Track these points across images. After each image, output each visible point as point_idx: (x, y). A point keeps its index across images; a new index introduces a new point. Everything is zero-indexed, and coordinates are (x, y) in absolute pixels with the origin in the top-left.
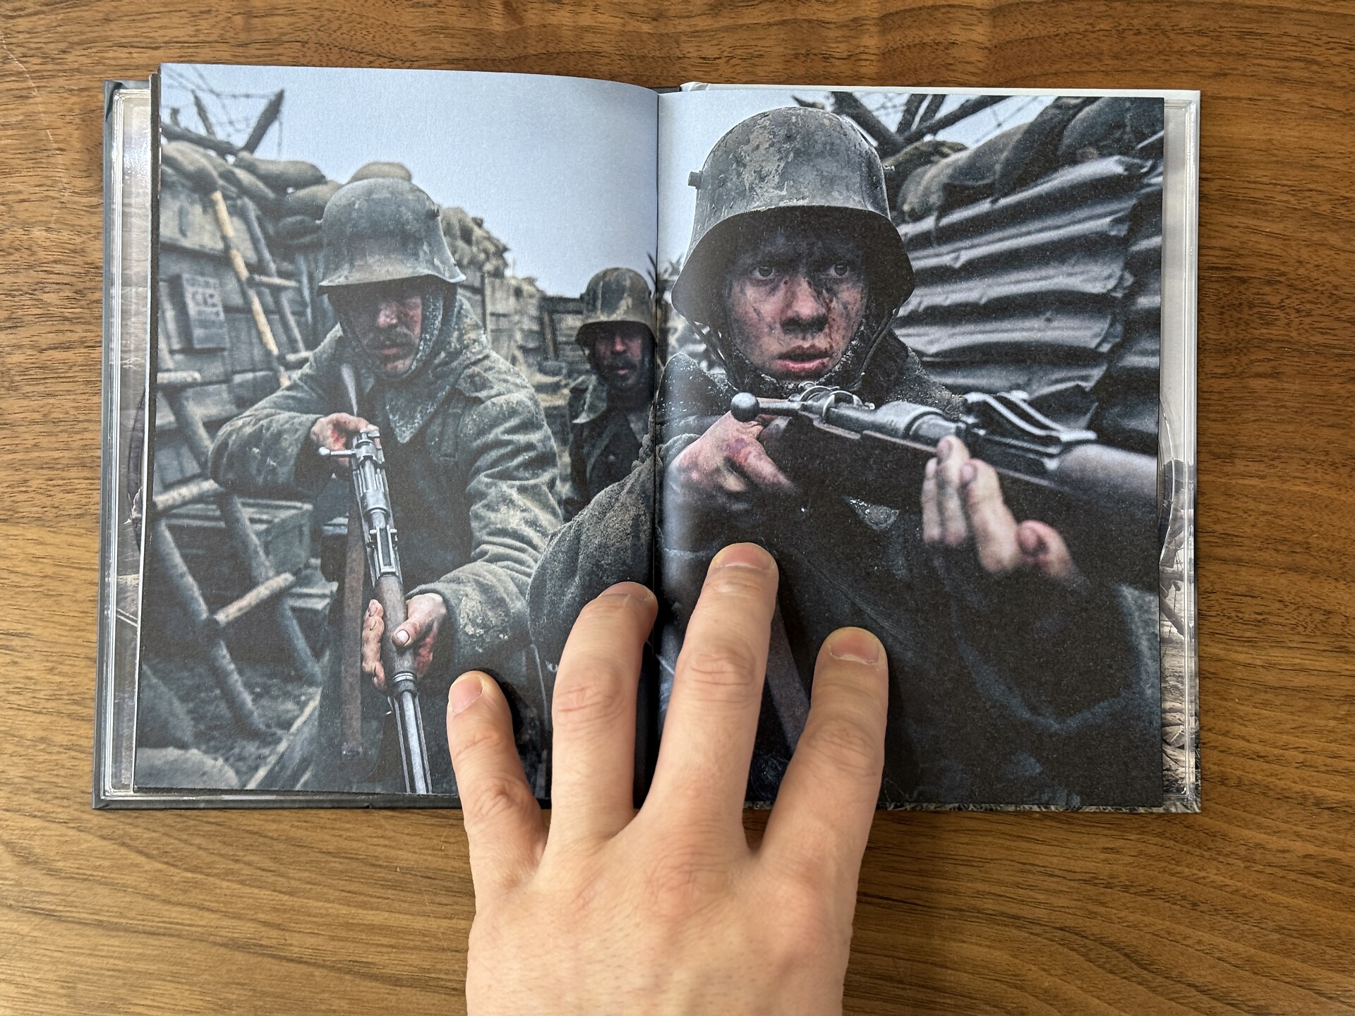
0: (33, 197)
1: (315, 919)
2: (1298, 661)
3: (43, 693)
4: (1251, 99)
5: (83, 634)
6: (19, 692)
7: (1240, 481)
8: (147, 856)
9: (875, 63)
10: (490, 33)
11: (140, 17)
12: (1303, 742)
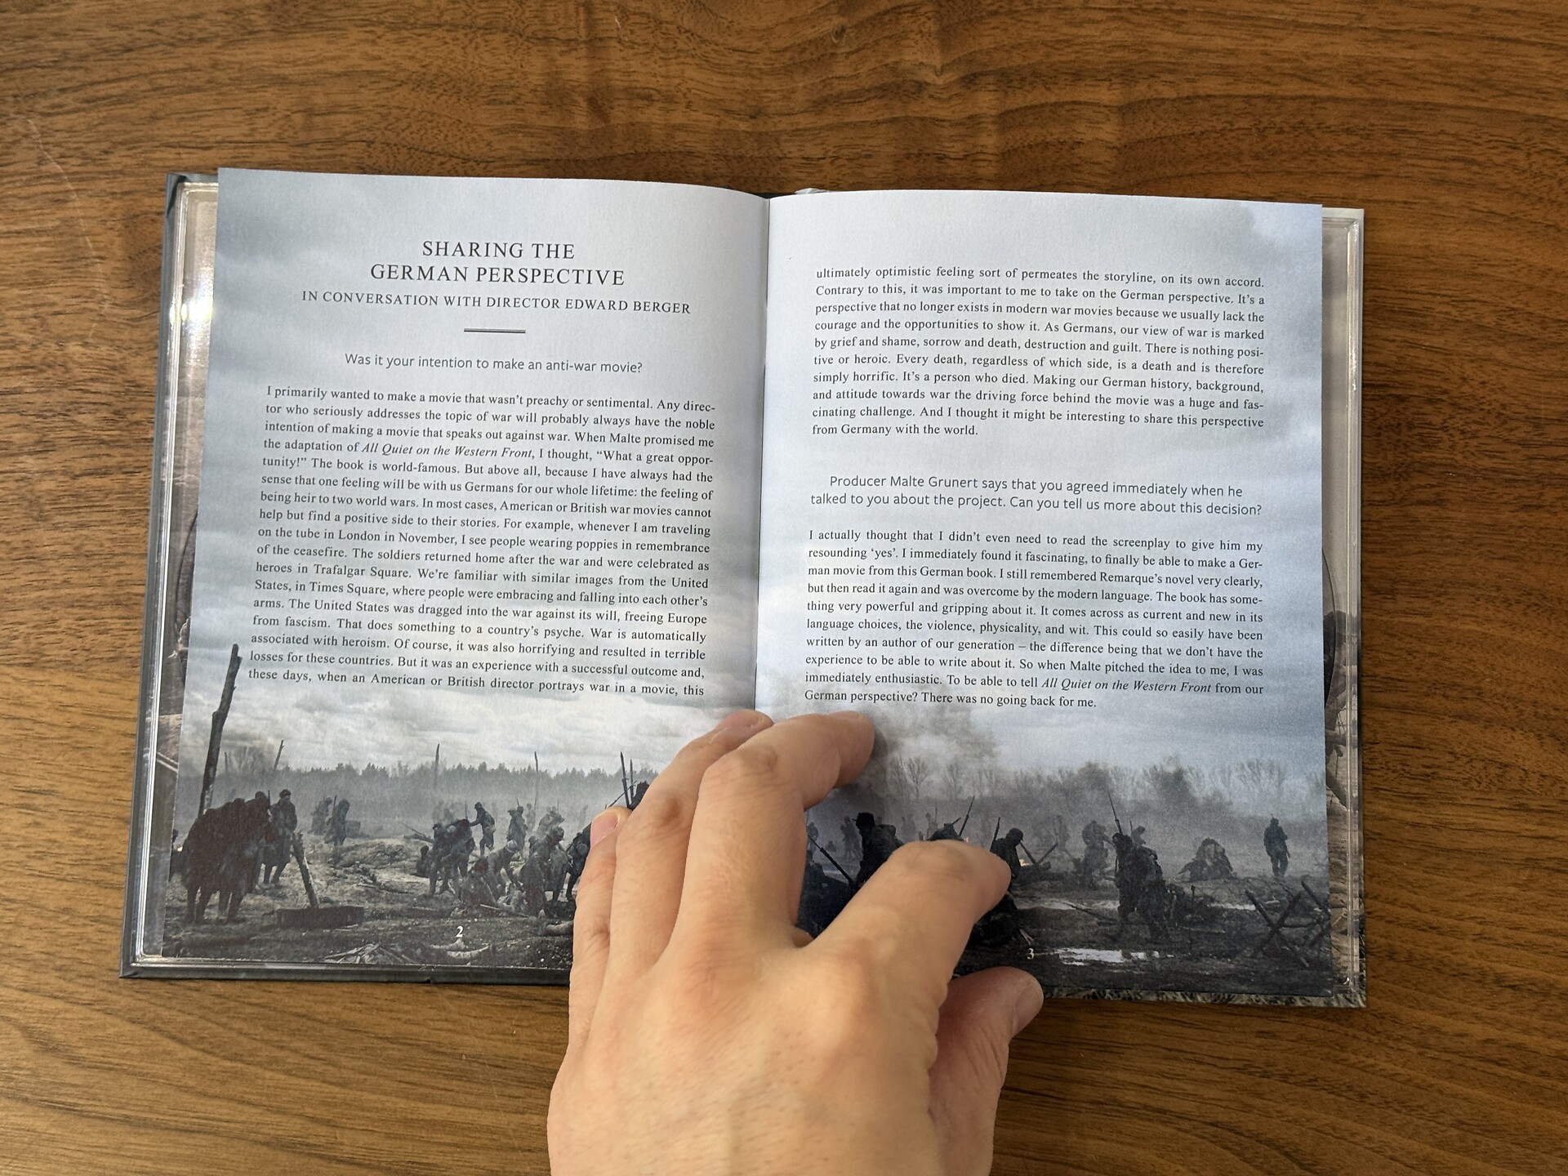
0: (68, 310)
1: (368, 1114)
2: (1471, 820)
3: (67, 858)
4: (1405, 203)
5: (115, 791)
6: (41, 856)
7: (1403, 620)
8: (182, 1042)
9: (994, 164)
10: (573, 132)
11: (190, 115)
12: (1480, 911)
